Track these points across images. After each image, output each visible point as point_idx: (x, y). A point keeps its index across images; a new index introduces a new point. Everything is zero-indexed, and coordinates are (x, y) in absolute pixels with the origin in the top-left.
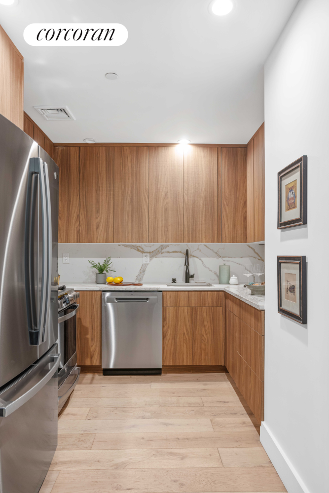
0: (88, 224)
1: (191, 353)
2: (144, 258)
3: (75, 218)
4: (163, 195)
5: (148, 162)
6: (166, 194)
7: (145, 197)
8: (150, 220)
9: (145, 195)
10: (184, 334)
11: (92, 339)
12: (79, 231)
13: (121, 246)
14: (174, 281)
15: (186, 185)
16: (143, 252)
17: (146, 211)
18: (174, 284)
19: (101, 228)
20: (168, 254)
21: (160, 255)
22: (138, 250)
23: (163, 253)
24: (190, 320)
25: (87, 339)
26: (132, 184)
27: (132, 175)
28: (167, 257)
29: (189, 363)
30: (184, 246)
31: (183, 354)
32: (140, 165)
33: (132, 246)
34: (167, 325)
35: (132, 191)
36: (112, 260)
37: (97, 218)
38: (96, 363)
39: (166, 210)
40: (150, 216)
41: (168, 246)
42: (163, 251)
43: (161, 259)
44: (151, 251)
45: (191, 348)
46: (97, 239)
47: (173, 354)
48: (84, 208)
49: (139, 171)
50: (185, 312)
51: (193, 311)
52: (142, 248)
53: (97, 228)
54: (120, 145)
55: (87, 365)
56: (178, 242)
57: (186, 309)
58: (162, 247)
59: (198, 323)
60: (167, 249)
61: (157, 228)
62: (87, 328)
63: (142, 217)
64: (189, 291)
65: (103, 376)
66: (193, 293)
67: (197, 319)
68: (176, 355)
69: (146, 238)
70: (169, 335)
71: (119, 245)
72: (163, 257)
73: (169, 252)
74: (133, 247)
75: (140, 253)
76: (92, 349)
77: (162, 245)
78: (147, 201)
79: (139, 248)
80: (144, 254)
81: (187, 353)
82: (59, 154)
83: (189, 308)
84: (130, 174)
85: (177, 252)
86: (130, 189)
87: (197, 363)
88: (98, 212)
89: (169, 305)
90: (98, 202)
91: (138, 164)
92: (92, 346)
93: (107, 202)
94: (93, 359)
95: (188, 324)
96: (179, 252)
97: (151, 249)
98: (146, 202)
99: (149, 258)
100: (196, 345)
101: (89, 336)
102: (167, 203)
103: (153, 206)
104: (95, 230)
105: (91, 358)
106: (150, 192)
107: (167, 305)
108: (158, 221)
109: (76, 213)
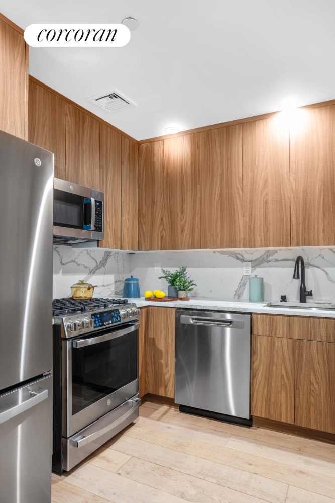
0: (172, 228)
1: (293, 406)
2: (245, 268)
3: (158, 221)
4: (261, 184)
5: (241, 143)
6: (266, 182)
7: (237, 189)
8: (244, 218)
9: (239, 186)
10: (282, 376)
11: (167, 366)
12: (162, 237)
13: (217, 253)
14: (284, 299)
15: (293, 166)
16: (243, 260)
17: (239, 206)
18: (283, 304)
19: (186, 231)
20: (276, 262)
21: (265, 264)
22: (238, 258)
23: (269, 261)
24: (291, 357)
25: (161, 364)
26: (222, 175)
27: (222, 163)
28: (275, 266)
29: (290, 421)
30: (294, 251)
31: (281, 405)
32: (231, 149)
33: (230, 252)
34: (258, 361)
35: (221, 184)
36: (188, 270)
37: (182, 220)
38: (170, 395)
39: (266, 203)
40: (244, 214)
41: (276, 251)
42: (269, 258)
43: (266, 269)
44: (254, 259)
45: (293, 399)
46: (182, 245)
47: (267, 402)
48: (168, 209)
49: (230, 157)
50: (284, 346)
51: (296, 345)
52: (242, 255)
53: (182, 232)
54: (207, 129)
55: (160, 395)
56: (283, 246)
57: (285, 341)
58: (268, 254)
59: (304, 364)
60: (275, 256)
61: (254, 228)
62: (161, 352)
63: (234, 215)
64: (289, 316)
65: (179, 413)
66: (296, 319)
67: (302, 357)
68: (270, 406)
69: (240, 241)
70: (260, 375)
71: (214, 252)
72: (270, 266)
73: (277, 260)
74: (231, 254)
75: (239, 261)
76: (167, 377)
77: (268, 251)
78: (241, 193)
79: (238, 255)
80: (245, 263)
81: (287, 405)
82: (144, 151)
83: (290, 340)
84: (219, 162)
85: (288, 260)
86: (219, 182)
87: (303, 424)
88: (182, 212)
89: (260, 334)
90: (183, 201)
91: (229, 148)
92: (166, 374)
93: (193, 200)
94: (167, 389)
95: (289, 364)
96: (291, 260)
97: (254, 257)
98: (239, 194)
99: (250, 268)
100: (301, 396)
101: (163, 361)
102: (267, 194)
103: (248, 199)
104: (179, 234)
105: (166, 387)
106: (244, 181)
107: (258, 333)
108: (255, 218)
109: (160, 216)
